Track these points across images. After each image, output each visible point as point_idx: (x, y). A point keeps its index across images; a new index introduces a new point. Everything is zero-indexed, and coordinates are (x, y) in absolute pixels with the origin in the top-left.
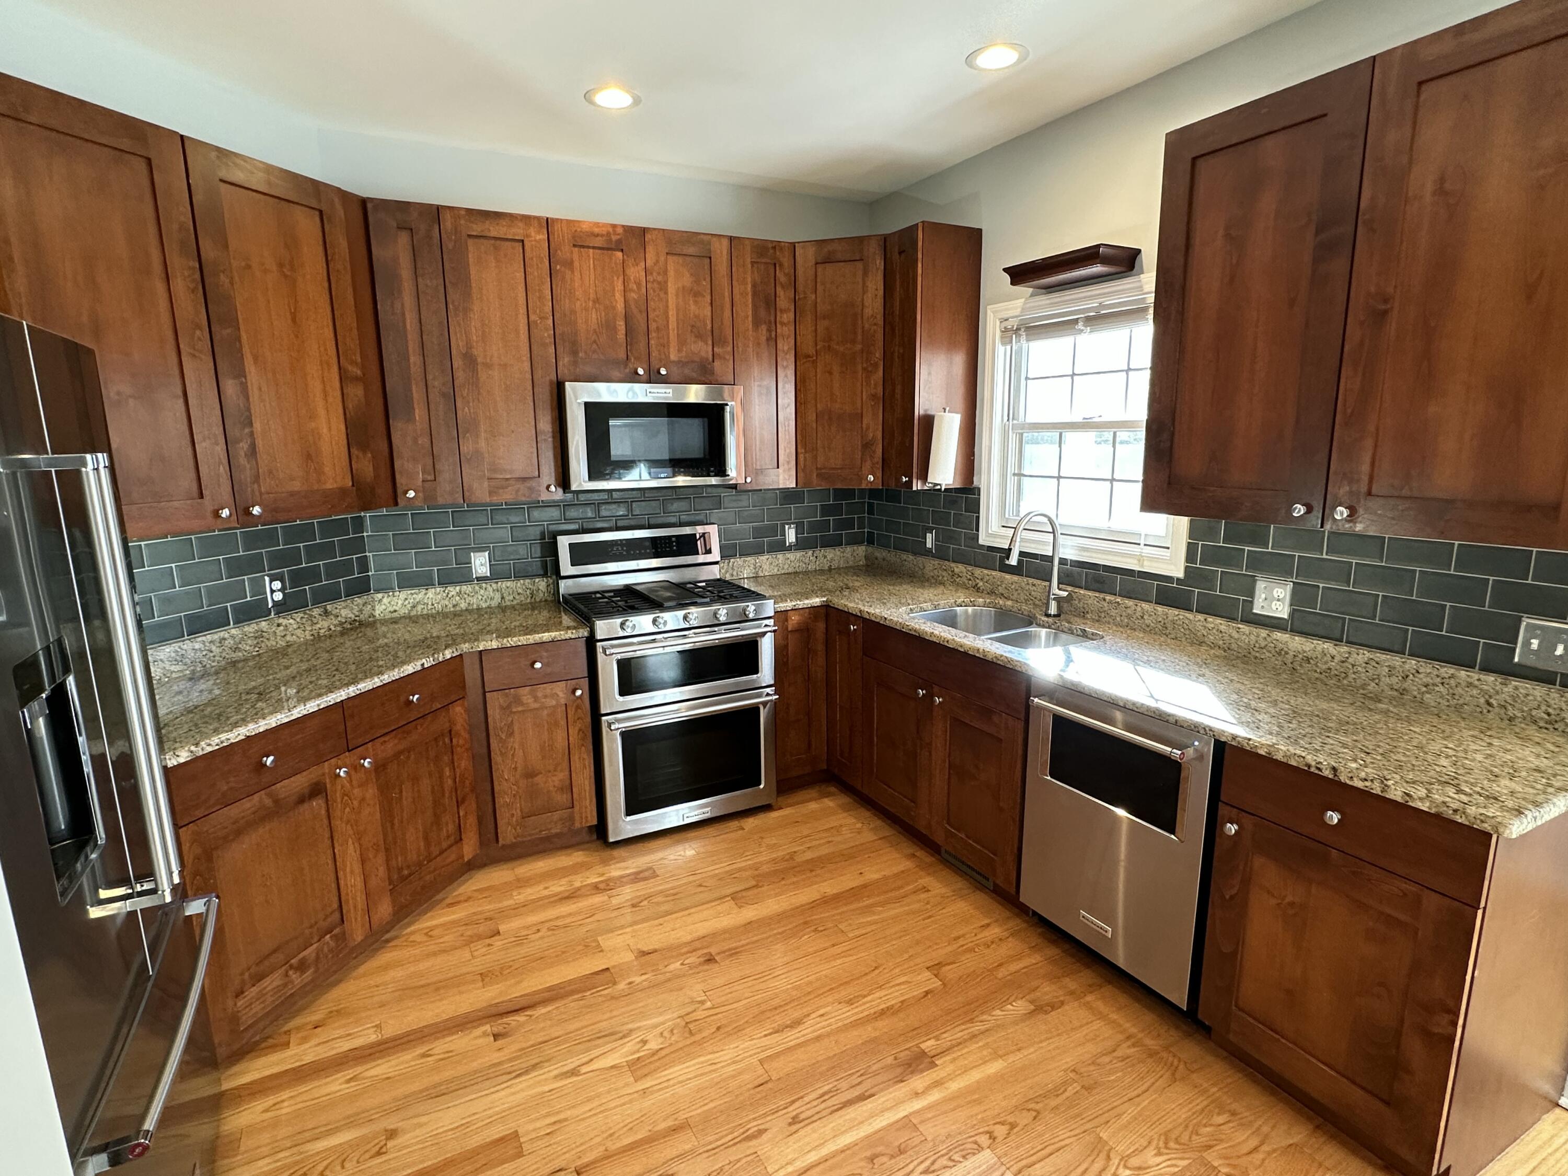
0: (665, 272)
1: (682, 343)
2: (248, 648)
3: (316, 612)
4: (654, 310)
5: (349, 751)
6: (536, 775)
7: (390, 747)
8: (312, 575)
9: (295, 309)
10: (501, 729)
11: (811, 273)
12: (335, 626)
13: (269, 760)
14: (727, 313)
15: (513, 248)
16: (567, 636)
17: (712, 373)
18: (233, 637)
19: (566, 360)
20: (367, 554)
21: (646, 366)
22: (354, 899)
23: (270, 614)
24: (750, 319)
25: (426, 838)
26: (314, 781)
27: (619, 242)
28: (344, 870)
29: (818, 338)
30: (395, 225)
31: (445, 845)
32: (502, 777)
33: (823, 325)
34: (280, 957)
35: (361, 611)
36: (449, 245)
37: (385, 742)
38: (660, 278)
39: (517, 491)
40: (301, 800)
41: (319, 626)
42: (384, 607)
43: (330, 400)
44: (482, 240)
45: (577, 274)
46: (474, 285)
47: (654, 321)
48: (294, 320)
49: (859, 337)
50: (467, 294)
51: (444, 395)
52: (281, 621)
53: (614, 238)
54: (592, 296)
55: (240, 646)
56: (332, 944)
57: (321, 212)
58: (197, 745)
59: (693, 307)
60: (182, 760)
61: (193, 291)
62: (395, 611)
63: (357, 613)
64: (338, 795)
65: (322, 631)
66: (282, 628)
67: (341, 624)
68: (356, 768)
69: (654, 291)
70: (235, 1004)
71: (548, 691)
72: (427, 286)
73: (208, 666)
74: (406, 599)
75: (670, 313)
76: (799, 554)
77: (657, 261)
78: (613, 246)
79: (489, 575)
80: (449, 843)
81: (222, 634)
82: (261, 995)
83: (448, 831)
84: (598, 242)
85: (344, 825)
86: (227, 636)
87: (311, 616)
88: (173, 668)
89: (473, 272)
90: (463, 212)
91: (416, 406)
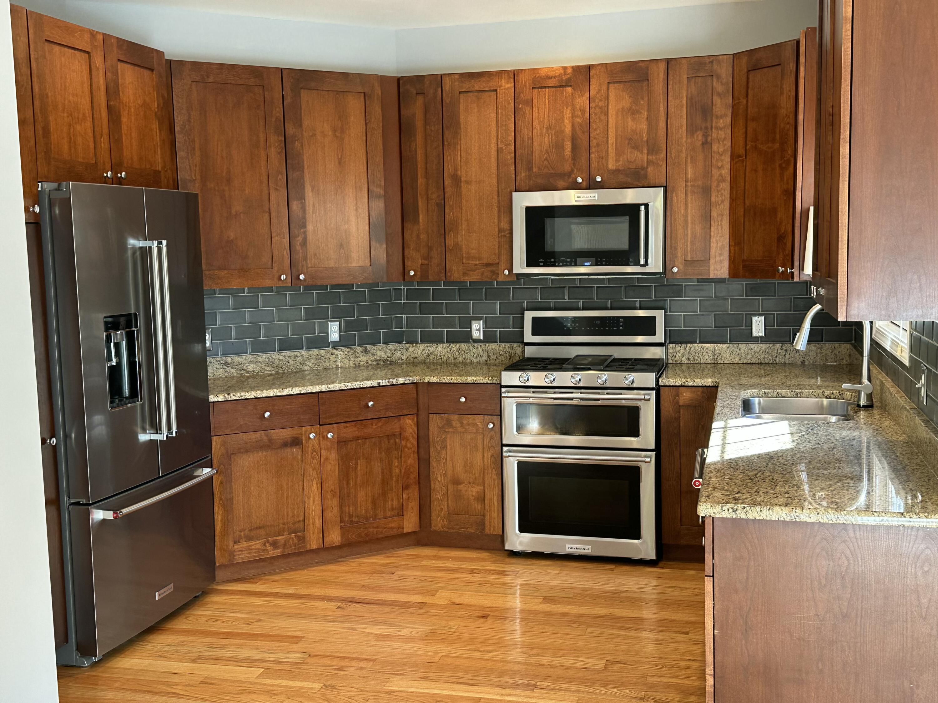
0: (607, 98)
1: (619, 153)
2: (311, 364)
3: (359, 349)
4: (596, 130)
5: (320, 425)
6: (460, 484)
7: (350, 431)
8: (361, 325)
9: (341, 156)
10: (437, 442)
11: (744, 79)
12: (372, 361)
13: (267, 414)
14: (662, 124)
15: (490, 96)
16: (484, 381)
17: (646, 176)
18: (302, 356)
19: (523, 175)
20: (403, 315)
21: (585, 175)
22: (314, 519)
23: (329, 347)
24: (684, 128)
25: (374, 503)
26: (295, 436)
27: (569, 80)
28: (309, 498)
29: (748, 139)
30: (415, 92)
31: (389, 513)
32: (436, 478)
33: (752, 126)
34: (262, 532)
35: (393, 354)
36: (447, 100)
37: (347, 427)
38: (601, 104)
39: (482, 274)
40: (285, 445)
41: (360, 359)
42: (409, 354)
43: (360, 211)
44: (469, 94)
45: (535, 109)
46: (462, 126)
47: (595, 138)
48: (340, 163)
49: (778, 136)
50: (456, 133)
51: (437, 204)
52: (334, 351)
53: (564, 78)
54: (546, 124)
55: (306, 362)
56: (296, 541)
57: (365, 93)
58: (228, 394)
59: (630, 123)
60: (220, 400)
61: (279, 153)
62: (416, 358)
63: (389, 355)
64: (310, 449)
65: (362, 363)
66: (334, 356)
67: (376, 360)
68: (322, 437)
69: (596, 114)
70: (234, 546)
71: (471, 421)
72: (431, 130)
73: (286, 371)
74: (424, 350)
75: (610, 130)
76: (764, 346)
77: (600, 90)
78: (564, 84)
79: (482, 338)
80: (393, 513)
81: (296, 353)
82: (249, 549)
83: (392, 505)
84: (552, 82)
85: (311, 469)
86: (299, 354)
87: (355, 351)
88: (266, 368)
89: (462, 117)
90: (457, 77)
91: (420, 212)
